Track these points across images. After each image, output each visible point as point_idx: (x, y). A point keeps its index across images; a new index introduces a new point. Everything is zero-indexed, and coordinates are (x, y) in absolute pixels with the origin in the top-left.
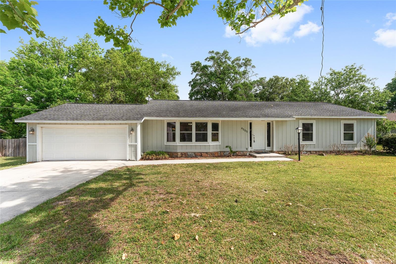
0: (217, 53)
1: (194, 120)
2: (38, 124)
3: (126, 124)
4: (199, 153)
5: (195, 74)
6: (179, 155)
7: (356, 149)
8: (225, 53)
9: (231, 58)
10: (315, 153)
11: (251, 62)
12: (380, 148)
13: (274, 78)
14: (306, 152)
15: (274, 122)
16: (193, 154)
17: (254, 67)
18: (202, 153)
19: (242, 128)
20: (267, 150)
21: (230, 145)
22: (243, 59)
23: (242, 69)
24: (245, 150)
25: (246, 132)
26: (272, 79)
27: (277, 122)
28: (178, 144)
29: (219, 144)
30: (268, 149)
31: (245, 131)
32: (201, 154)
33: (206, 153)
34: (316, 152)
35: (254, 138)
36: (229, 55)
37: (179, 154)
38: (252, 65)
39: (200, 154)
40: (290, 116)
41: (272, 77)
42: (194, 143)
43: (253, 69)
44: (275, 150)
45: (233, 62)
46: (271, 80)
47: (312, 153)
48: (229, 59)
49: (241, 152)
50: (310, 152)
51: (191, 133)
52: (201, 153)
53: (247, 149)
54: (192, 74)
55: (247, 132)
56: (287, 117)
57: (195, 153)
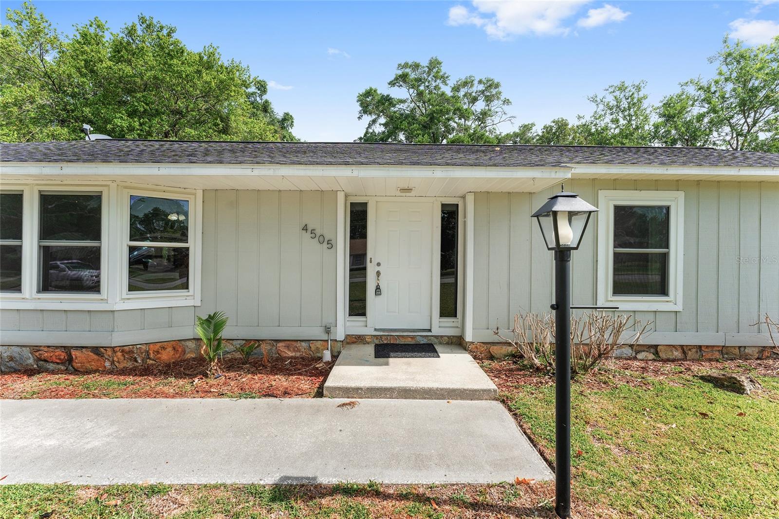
0: (416, 66)
1: (30, 180)
4: (58, 352)
5: (367, 119)
8: (434, 64)
9: (447, 77)
10: (677, 354)
11: (500, 89)
13: (553, 124)
14: (628, 352)
15: (469, 201)
16: (26, 352)
17: (507, 102)
18: (73, 352)
19: (305, 228)
20: (436, 331)
22: (480, 82)
23: (480, 106)
24: (317, 333)
25: (325, 245)
26: (551, 127)
27: (484, 197)
29: (190, 303)
31: (322, 239)
32: (70, 355)
33: (96, 350)
34: (684, 352)
35: (378, 273)
36: (444, 69)
38: (502, 98)
39: (63, 356)
40: (549, 163)
41: (549, 123)
43: (505, 107)
44: (469, 338)
45: (456, 89)
46: (548, 129)
47: (663, 355)
48: (444, 79)
49: (298, 344)
50: (654, 349)
51: (20, 249)
52: (67, 349)
53: (328, 330)
54: (359, 118)
55: (331, 245)
56: (526, 165)
57: (35, 349)
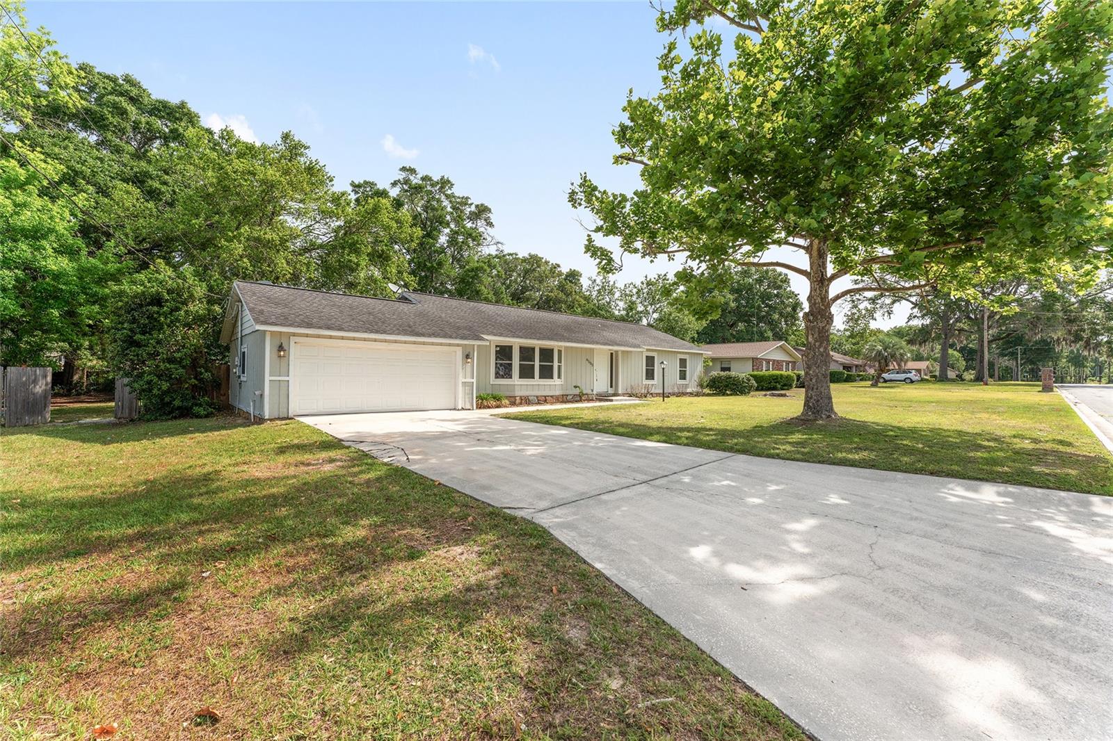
1: (537, 344)
2: (294, 335)
3: (458, 345)
6: (518, 401)
7: (689, 390)
12: (707, 391)
14: (649, 395)
15: (620, 353)
16: (535, 398)
18: (547, 398)
19: (587, 360)
20: (609, 392)
21: (579, 385)
24: (590, 392)
25: (591, 365)
27: (623, 352)
28: (516, 383)
29: (562, 383)
30: (611, 391)
31: (591, 363)
33: (552, 396)
35: (596, 374)
37: (518, 398)
39: (544, 399)
40: (639, 346)
42: (537, 381)
44: (619, 393)
49: (586, 396)
50: (652, 394)
51: (534, 365)
52: (545, 397)
53: (592, 390)
55: (593, 365)
56: (635, 346)
57: (537, 397)
